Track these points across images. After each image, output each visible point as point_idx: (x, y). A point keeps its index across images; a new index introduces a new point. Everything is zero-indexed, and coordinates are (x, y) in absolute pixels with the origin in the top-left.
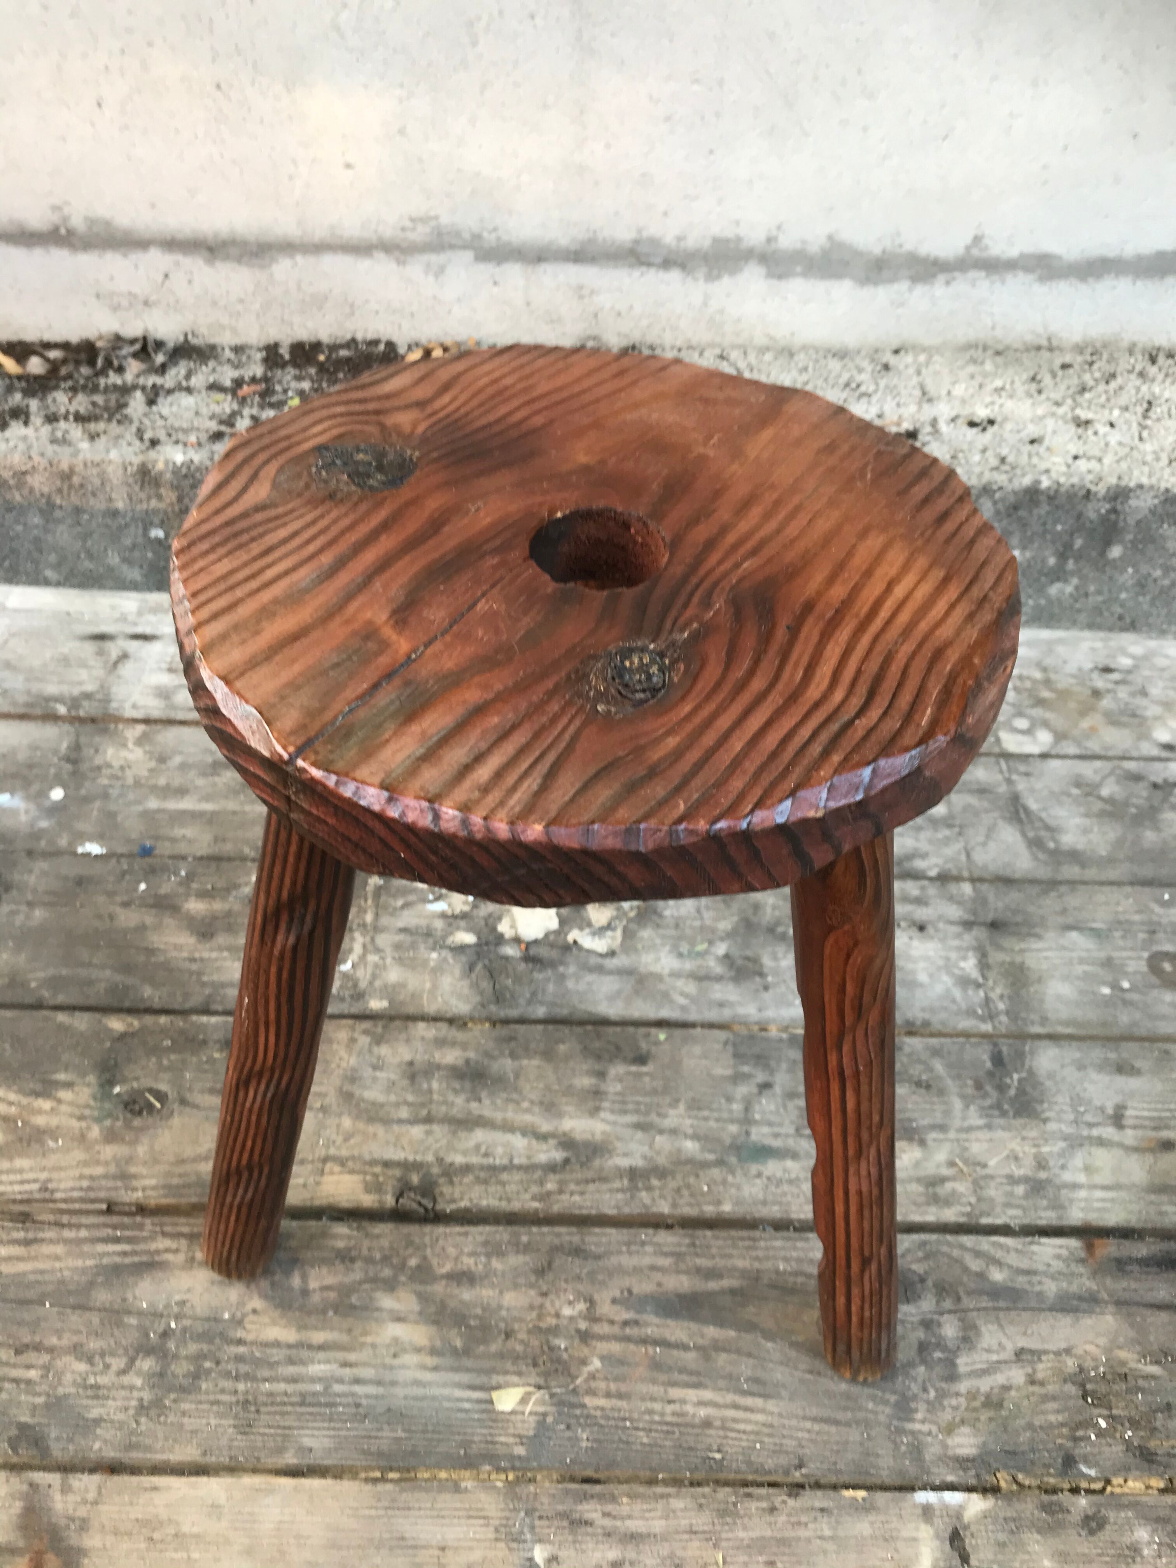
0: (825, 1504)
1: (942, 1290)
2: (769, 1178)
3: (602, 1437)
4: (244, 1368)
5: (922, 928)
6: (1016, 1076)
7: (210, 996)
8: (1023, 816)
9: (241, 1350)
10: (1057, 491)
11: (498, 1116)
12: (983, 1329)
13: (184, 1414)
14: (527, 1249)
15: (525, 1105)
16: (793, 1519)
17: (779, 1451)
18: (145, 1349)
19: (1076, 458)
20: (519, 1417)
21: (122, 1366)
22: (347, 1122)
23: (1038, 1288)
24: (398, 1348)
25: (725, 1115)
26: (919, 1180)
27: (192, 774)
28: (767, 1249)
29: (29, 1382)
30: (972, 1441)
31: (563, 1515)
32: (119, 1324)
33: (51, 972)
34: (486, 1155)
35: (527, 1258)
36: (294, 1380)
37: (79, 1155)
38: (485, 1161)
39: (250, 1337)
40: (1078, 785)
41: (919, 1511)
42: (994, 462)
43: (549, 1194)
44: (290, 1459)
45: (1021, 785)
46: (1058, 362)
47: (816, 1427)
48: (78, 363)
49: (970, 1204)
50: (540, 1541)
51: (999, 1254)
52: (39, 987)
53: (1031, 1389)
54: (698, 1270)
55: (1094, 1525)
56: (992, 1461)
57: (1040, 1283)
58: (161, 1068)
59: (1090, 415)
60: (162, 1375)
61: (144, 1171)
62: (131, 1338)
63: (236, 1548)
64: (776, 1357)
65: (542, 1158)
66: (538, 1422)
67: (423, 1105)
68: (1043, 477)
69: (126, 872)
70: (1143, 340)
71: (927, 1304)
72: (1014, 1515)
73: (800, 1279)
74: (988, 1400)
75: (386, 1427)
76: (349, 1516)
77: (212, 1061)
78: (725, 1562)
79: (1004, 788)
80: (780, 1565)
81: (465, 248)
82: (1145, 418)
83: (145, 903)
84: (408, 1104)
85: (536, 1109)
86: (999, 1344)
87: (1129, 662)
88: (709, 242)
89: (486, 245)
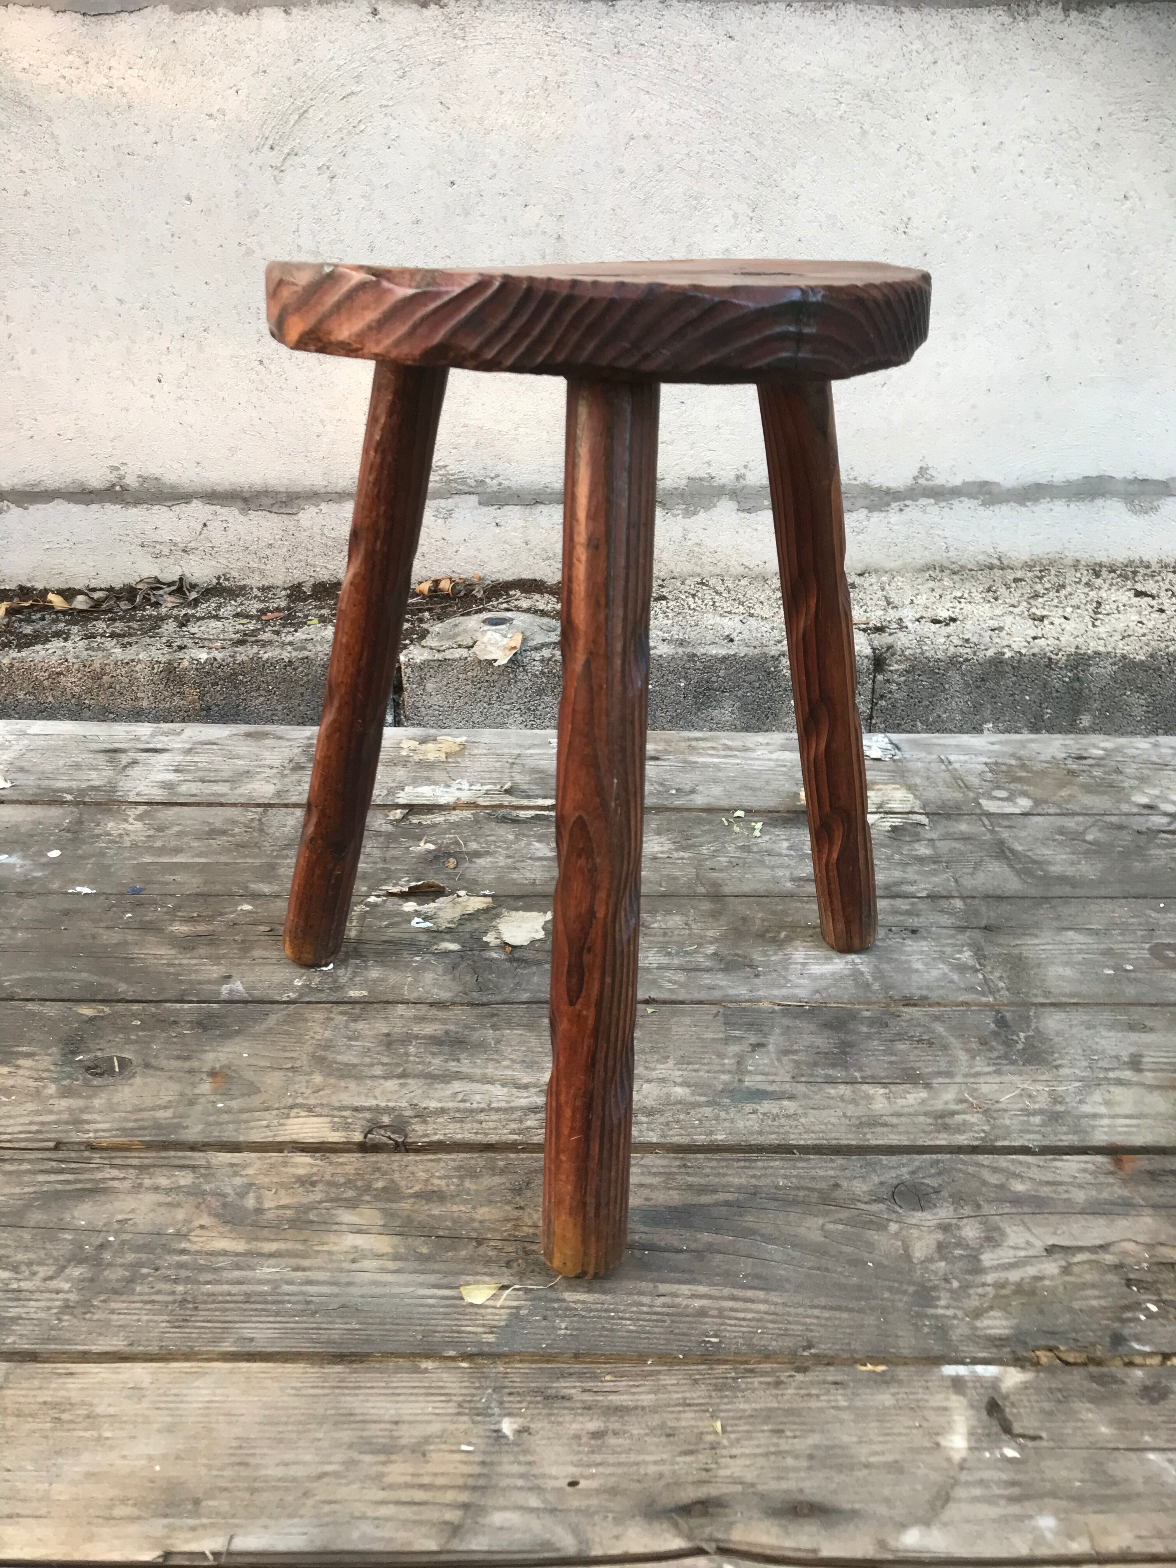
0: (839, 1378)
1: (958, 1199)
2: (764, 1114)
3: (583, 1326)
4: (184, 1273)
5: (914, 932)
6: (1022, 1035)
7: (186, 990)
8: (1009, 855)
9: (184, 1258)
10: (1019, 661)
11: (478, 1072)
12: (1008, 1230)
13: (112, 1312)
14: (502, 1172)
15: (505, 1063)
16: (802, 1392)
17: (786, 1334)
18: (77, 1259)
19: (1035, 638)
20: (490, 1310)
21: (50, 1273)
22: (318, 1079)
23: (1066, 1196)
24: (358, 1254)
25: (718, 1068)
26: (926, 1114)
27: (186, 839)
28: (765, 1168)
31: (537, 1392)
32: (53, 1239)
33: (26, 975)
34: (463, 1101)
35: (504, 1180)
36: (239, 1282)
37: (31, 1106)
38: (462, 1105)
39: (194, 1248)
40: (1061, 833)
41: (948, 1383)
42: (958, 642)
43: (528, 1128)
44: (228, 1347)
45: (1005, 834)
46: (1011, 577)
47: (826, 1314)
48: (119, 599)
49: (984, 1131)
50: (509, 1415)
51: (1019, 1170)
52: (12, 986)
53: (1067, 1278)
54: (690, 1187)
55: (1156, 1395)
56: (1028, 1340)
57: (1067, 1191)
58: (128, 1041)
59: (1045, 613)
60: (92, 1280)
61: (99, 1118)
62: (63, 1250)
63: (156, 1426)
64: (778, 1256)
65: (523, 1102)
66: (511, 1314)
67: (398, 1065)
68: (1006, 650)
69: (113, 905)
70: (1085, 557)
71: (944, 1213)
72: (1060, 1386)
73: (801, 1193)
74: (1019, 1289)
75: (338, 1320)
76: (290, 1395)
77: (180, 1035)
78: (724, 1431)
79: (988, 837)
80: (789, 1434)
81: (470, 493)
82: (1096, 613)
83: (128, 926)
84: (384, 1065)
85: (518, 1066)
86: (1028, 1243)
87: (1101, 752)
88: (684, 482)
89: (489, 490)
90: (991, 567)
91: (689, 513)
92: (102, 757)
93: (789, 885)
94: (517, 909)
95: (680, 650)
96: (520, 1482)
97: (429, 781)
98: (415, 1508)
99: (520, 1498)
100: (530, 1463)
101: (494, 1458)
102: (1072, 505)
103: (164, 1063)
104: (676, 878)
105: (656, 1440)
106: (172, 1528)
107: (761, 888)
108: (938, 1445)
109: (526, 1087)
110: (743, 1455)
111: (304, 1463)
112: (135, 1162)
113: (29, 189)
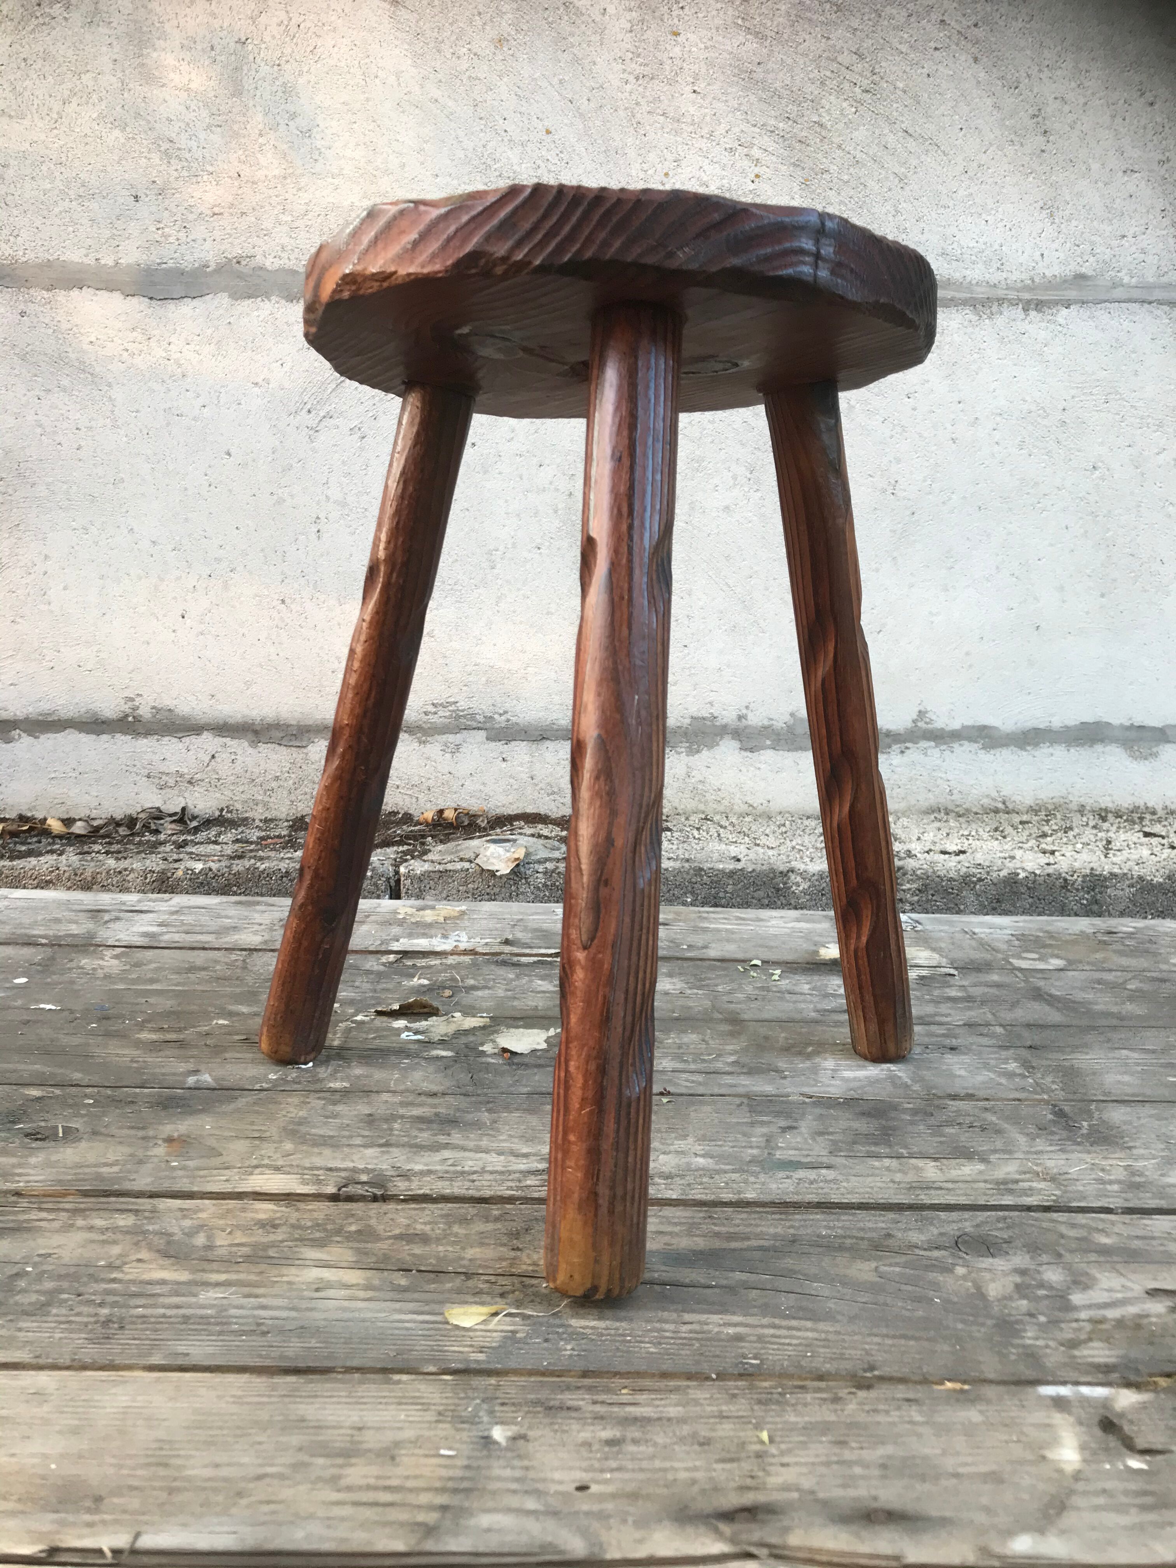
0: (911, 1395)
1: (1034, 1249)
2: (800, 1179)
3: (592, 1348)
4: (110, 1299)
5: (952, 1049)
6: (1085, 1123)
7: (147, 1079)
8: (1047, 997)
9: (114, 1286)
10: (1034, 882)
11: (471, 1144)
12: (1098, 1275)
13: (20, 1330)
14: (497, 1219)
15: (501, 1138)
16: (867, 1407)
17: (842, 1357)
19: (1047, 864)
20: (479, 1333)
22: (288, 1146)
23: (1162, 1248)
24: (323, 1284)
25: (744, 1144)
26: (986, 1181)
27: (163, 973)
28: (804, 1220)
31: (537, 1403)
34: (453, 1165)
35: (499, 1226)
36: (178, 1307)
38: (452, 1168)
39: (128, 1278)
40: (1100, 983)
43: (528, 1187)
44: (156, 1360)
45: (1041, 983)
46: (1017, 820)
47: (889, 1342)
48: (118, 826)
49: (1054, 1195)
50: (502, 1423)
51: (1101, 1226)
54: (717, 1235)
56: (1140, 1367)
57: (1162, 1245)
58: (77, 1115)
59: (1055, 848)
61: (33, 1172)
63: (57, 1428)
64: (826, 1292)
65: (522, 1167)
66: (505, 1337)
67: (380, 1137)
68: (1019, 871)
69: (78, 1018)
70: (1089, 803)
71: (1019, 1259)
73: (849, 1241)
74: (1120, 1323)
75: (295, 1339)
76: (228, 1402)
77: (136, 1112)
78: (771, 1440)
79: (1023, 984)
80: (854, 1445)
81: (479, 729)
82: (1107, 849)
83: (93, 1033)
84: (363, 1136)
85: (516, 1140)
86: (1123, 1286)
87: (1131, 930)
88: (688, 721)
89: (497, 726)
90: (996, 811)
91: (691, 752)
92: (83, 915)
93: (813, 1015)
94: (517, 1027)
95: (687, 865)
96: (514, 1486)
97: (425, 935)
98: (380, 1509)
99: (514, 1501)
100: (527, 1468)
101: (481, 1463)
102: (1072, 750)
103: (113, 1130)
104: (690, 1008)
105: (687, 1448)
106: (63, 1523)
107: (784, 1016)
108: (1044, 1458)
109: (526, 1156)
110: (796, 1464)
111: (241, 1465)
112: (69, 1206)
113: (82, 444)
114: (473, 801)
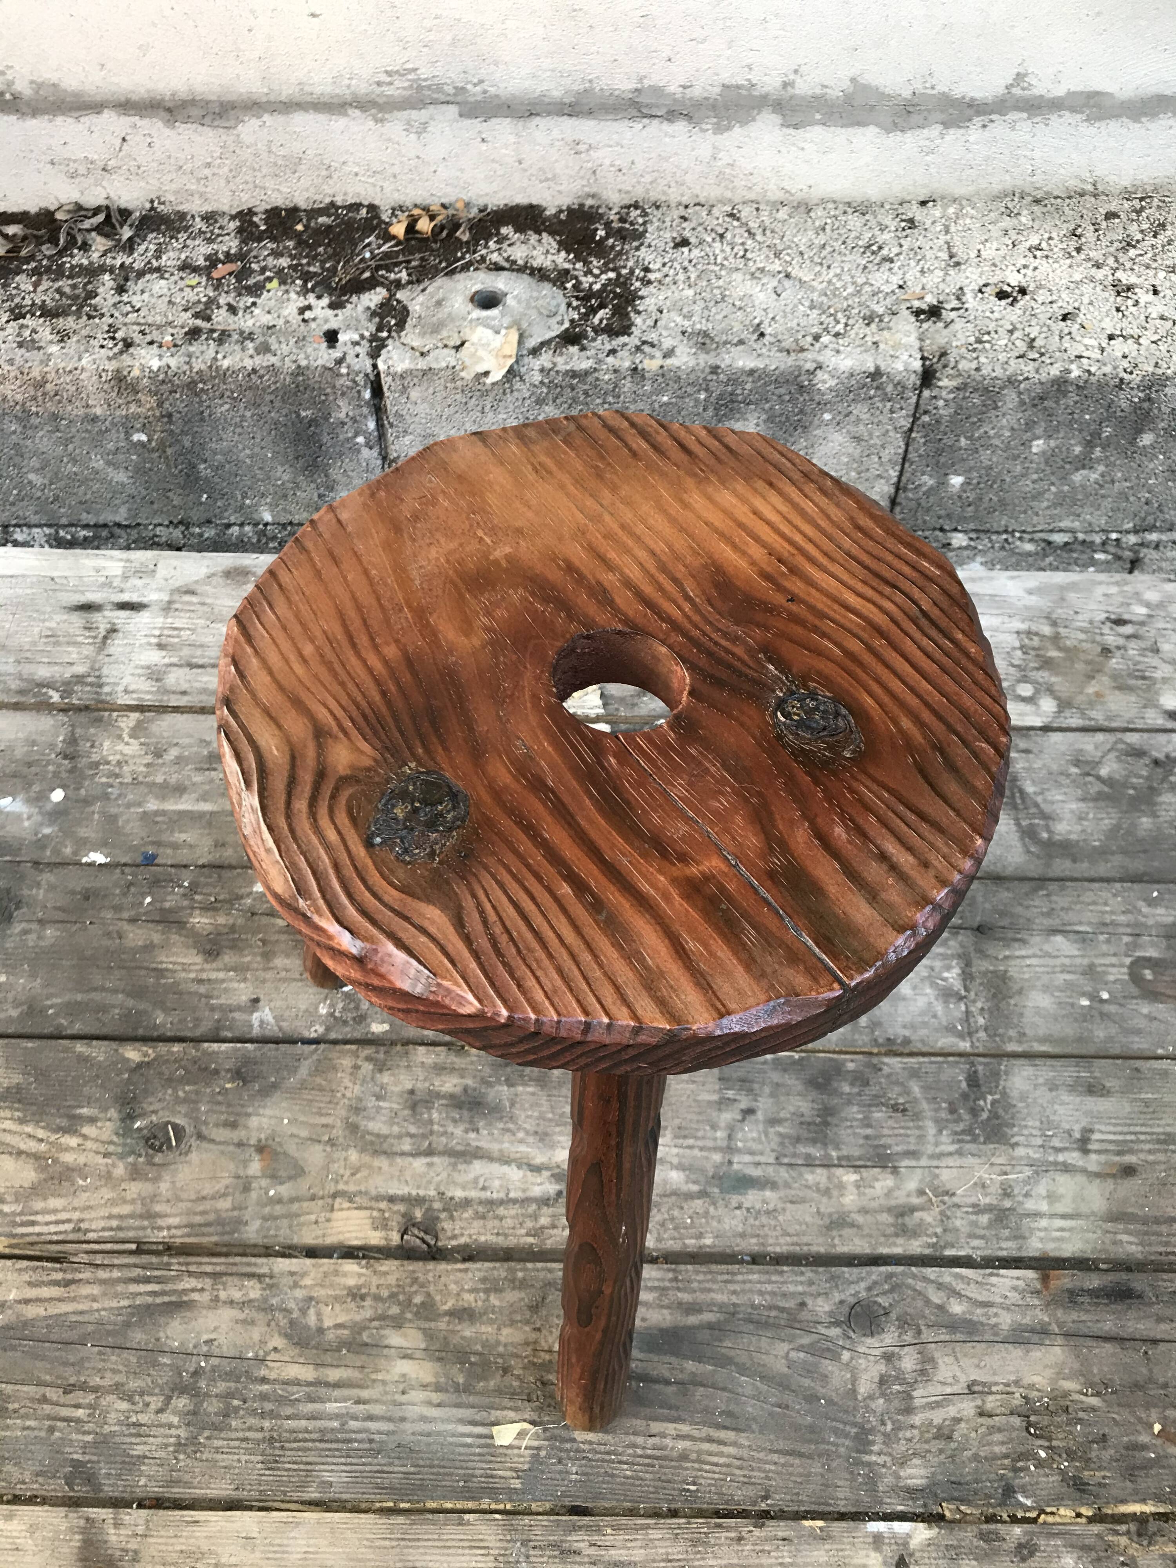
0: (787, 1534)
1: (904, 1323)
2: (748, 1210)
3: (589, 1470)
4: (268, 1406)
6: (989, 1098)
7: (219, 1021)
8: (1019, 801)
9: (266, 1387)
10: (1086, 381)
11: (495, 1147)
12: (940, 1361)
13: (217, 1450)
14: (523, 1285)
15: (521, 1135)
16: (758, 1548)
17: (749, 1482)
18: (179, 1388)
19: (1111, 337)
20: (516, 1451)
21: (160, 1404)
22: (353, 1156)
23: (993, 1321)
24: (406, 1385)
25: (710, 1144)
26: (889, 1210)
27: (186, 770)
28: (744, 1282)
29: (78, 1421)
30: (923, 1472)
31: (553, 1545)
32: (155, 1364)
33: (67, 997)
34: (484, 1188)
35: (523, 1295)
36: (313, 1417)
37: (107, 1193)
38: (483, 1195)
39: (273, 1376)
40: (1077, 763)
41: (870, 1540)
42: (1022, 346)
43: (542, 1228)
44: (313, 1494)
45: (1020, 765)
46: (1102, 211)
47: (783, 1460)
48: (39, 242)
49: (936, 1235)
51: (959, 1286)
52: (56, 1014)
53: (980, 1420)
54: (680, 1305)
55: (1025, 1552)
56: (939, 1491)
57: (996, 1315)
58: (178, 1101)
59: (1133, 280)
60: (195, 1413)
61: (168, 1209)
62: (165, 1377)
64: (749, 1391)
65: (537, 1191)
66: (532, 1456)
67: (424, 1136)
69: (131, 884)
71: (889, 1337)
72: (955, 1543)
73: (773, 1313)
74: (940, 1432)
75: (396, 1462)
76: (366, 1547)
77: (224, 1092)
81: (448, 103)
83: (150, 917)
84: (412, 1136)
85: (531, 1139)
86: (954, 1377)
87: (1144, 611)
88: (718, 90)
89: (471, 99)
90: (1082, 195)
91: (719, 129)
92: (77, 620)
95: (702, 359)
103: (214, 1132)
112: (209, 1269)
114: (449, 190)
